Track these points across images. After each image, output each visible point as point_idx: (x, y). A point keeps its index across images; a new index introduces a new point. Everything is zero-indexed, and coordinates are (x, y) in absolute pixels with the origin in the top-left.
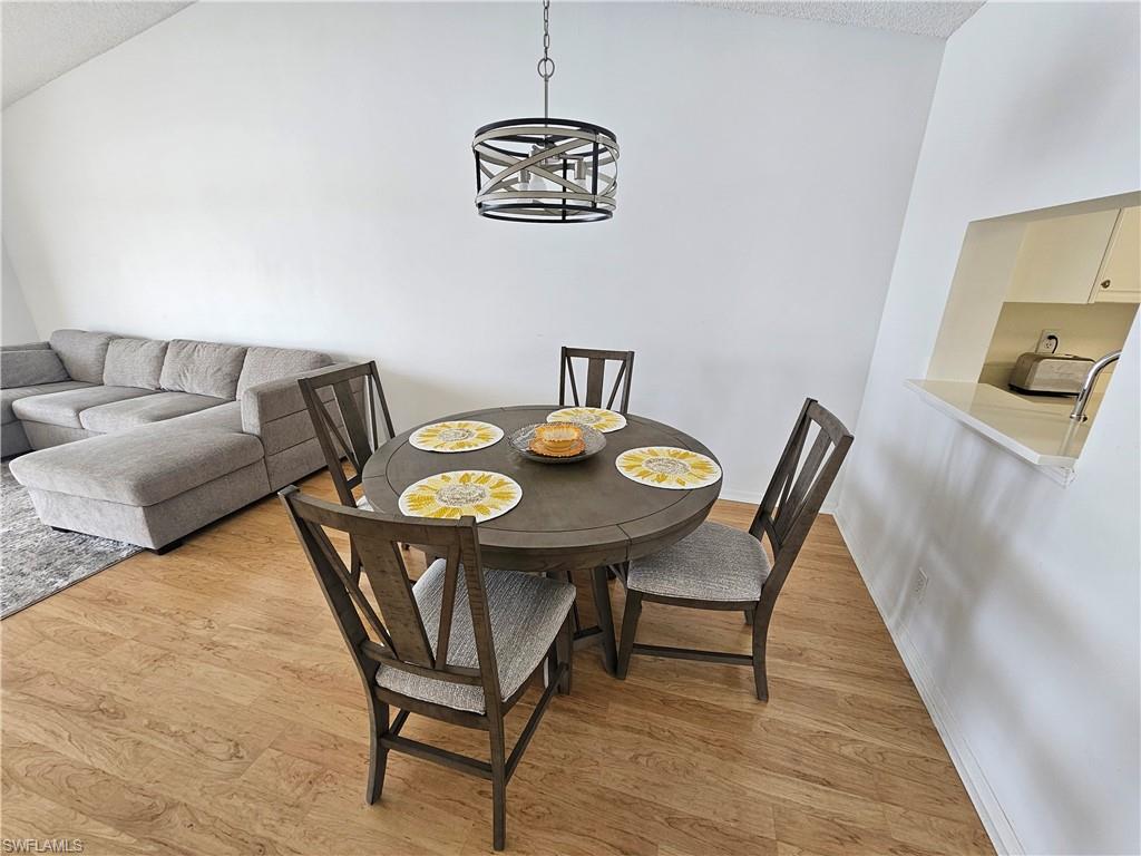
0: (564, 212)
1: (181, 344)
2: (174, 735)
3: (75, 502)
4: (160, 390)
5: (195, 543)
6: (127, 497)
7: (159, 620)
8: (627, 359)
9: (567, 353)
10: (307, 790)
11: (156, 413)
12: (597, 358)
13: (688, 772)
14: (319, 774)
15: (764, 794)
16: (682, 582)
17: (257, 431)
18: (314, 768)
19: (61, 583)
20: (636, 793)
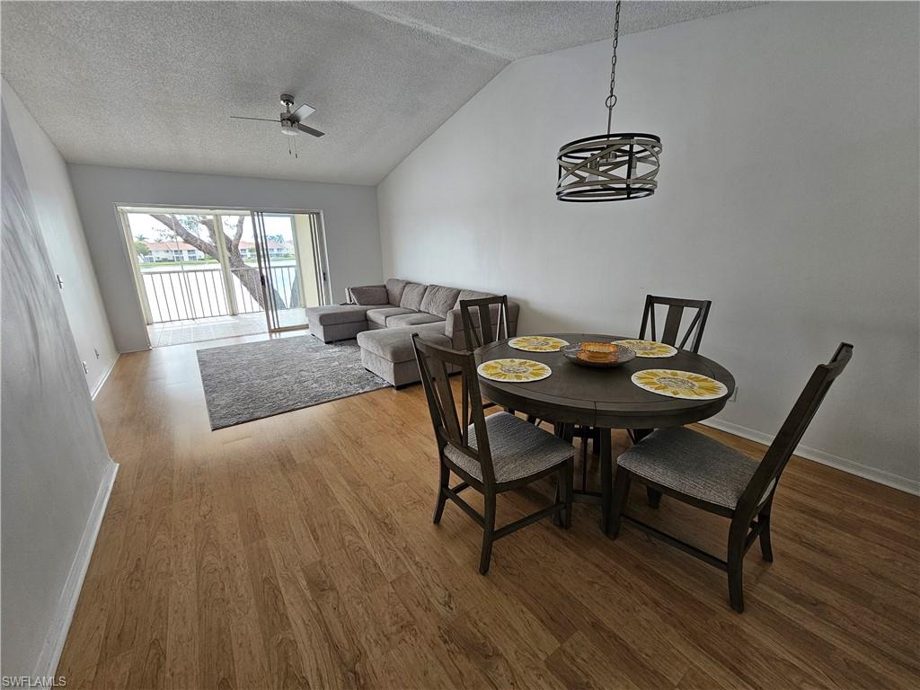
0: (629, 192)
1: (433, 286)
2: (375, 461)
3: (373, 356)
4: (420, 311)
5: (412, 389)
6: (389, 357)
7: (386, 416)
8: (704, 307)
9: (651, 301)
10: (411, 505)
11: (414, 321)
12: (677, 306)
13: (628, 611)
14: (419, 501)
15: (687, 659)
16: (661, 470)
17: (451, 336)
18: (418, 498)
19: (361, 391)
20: (580, 599)
